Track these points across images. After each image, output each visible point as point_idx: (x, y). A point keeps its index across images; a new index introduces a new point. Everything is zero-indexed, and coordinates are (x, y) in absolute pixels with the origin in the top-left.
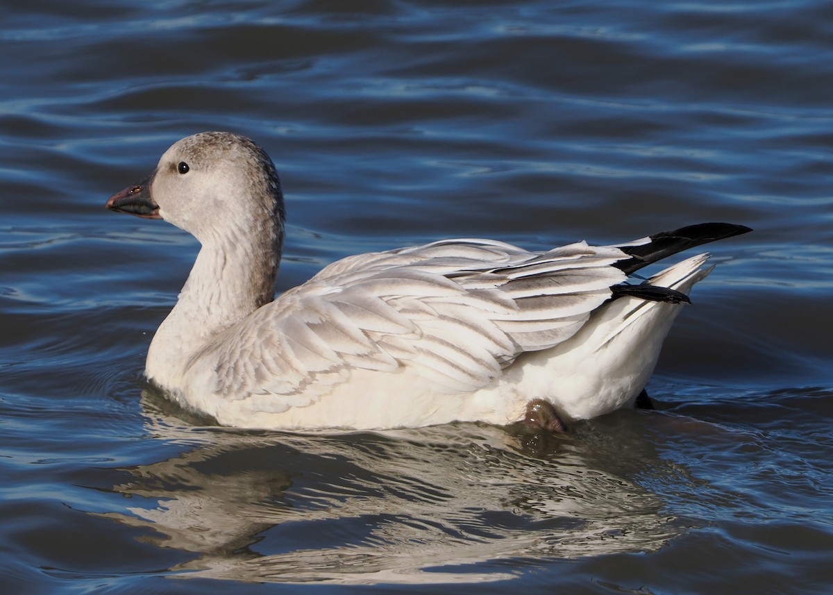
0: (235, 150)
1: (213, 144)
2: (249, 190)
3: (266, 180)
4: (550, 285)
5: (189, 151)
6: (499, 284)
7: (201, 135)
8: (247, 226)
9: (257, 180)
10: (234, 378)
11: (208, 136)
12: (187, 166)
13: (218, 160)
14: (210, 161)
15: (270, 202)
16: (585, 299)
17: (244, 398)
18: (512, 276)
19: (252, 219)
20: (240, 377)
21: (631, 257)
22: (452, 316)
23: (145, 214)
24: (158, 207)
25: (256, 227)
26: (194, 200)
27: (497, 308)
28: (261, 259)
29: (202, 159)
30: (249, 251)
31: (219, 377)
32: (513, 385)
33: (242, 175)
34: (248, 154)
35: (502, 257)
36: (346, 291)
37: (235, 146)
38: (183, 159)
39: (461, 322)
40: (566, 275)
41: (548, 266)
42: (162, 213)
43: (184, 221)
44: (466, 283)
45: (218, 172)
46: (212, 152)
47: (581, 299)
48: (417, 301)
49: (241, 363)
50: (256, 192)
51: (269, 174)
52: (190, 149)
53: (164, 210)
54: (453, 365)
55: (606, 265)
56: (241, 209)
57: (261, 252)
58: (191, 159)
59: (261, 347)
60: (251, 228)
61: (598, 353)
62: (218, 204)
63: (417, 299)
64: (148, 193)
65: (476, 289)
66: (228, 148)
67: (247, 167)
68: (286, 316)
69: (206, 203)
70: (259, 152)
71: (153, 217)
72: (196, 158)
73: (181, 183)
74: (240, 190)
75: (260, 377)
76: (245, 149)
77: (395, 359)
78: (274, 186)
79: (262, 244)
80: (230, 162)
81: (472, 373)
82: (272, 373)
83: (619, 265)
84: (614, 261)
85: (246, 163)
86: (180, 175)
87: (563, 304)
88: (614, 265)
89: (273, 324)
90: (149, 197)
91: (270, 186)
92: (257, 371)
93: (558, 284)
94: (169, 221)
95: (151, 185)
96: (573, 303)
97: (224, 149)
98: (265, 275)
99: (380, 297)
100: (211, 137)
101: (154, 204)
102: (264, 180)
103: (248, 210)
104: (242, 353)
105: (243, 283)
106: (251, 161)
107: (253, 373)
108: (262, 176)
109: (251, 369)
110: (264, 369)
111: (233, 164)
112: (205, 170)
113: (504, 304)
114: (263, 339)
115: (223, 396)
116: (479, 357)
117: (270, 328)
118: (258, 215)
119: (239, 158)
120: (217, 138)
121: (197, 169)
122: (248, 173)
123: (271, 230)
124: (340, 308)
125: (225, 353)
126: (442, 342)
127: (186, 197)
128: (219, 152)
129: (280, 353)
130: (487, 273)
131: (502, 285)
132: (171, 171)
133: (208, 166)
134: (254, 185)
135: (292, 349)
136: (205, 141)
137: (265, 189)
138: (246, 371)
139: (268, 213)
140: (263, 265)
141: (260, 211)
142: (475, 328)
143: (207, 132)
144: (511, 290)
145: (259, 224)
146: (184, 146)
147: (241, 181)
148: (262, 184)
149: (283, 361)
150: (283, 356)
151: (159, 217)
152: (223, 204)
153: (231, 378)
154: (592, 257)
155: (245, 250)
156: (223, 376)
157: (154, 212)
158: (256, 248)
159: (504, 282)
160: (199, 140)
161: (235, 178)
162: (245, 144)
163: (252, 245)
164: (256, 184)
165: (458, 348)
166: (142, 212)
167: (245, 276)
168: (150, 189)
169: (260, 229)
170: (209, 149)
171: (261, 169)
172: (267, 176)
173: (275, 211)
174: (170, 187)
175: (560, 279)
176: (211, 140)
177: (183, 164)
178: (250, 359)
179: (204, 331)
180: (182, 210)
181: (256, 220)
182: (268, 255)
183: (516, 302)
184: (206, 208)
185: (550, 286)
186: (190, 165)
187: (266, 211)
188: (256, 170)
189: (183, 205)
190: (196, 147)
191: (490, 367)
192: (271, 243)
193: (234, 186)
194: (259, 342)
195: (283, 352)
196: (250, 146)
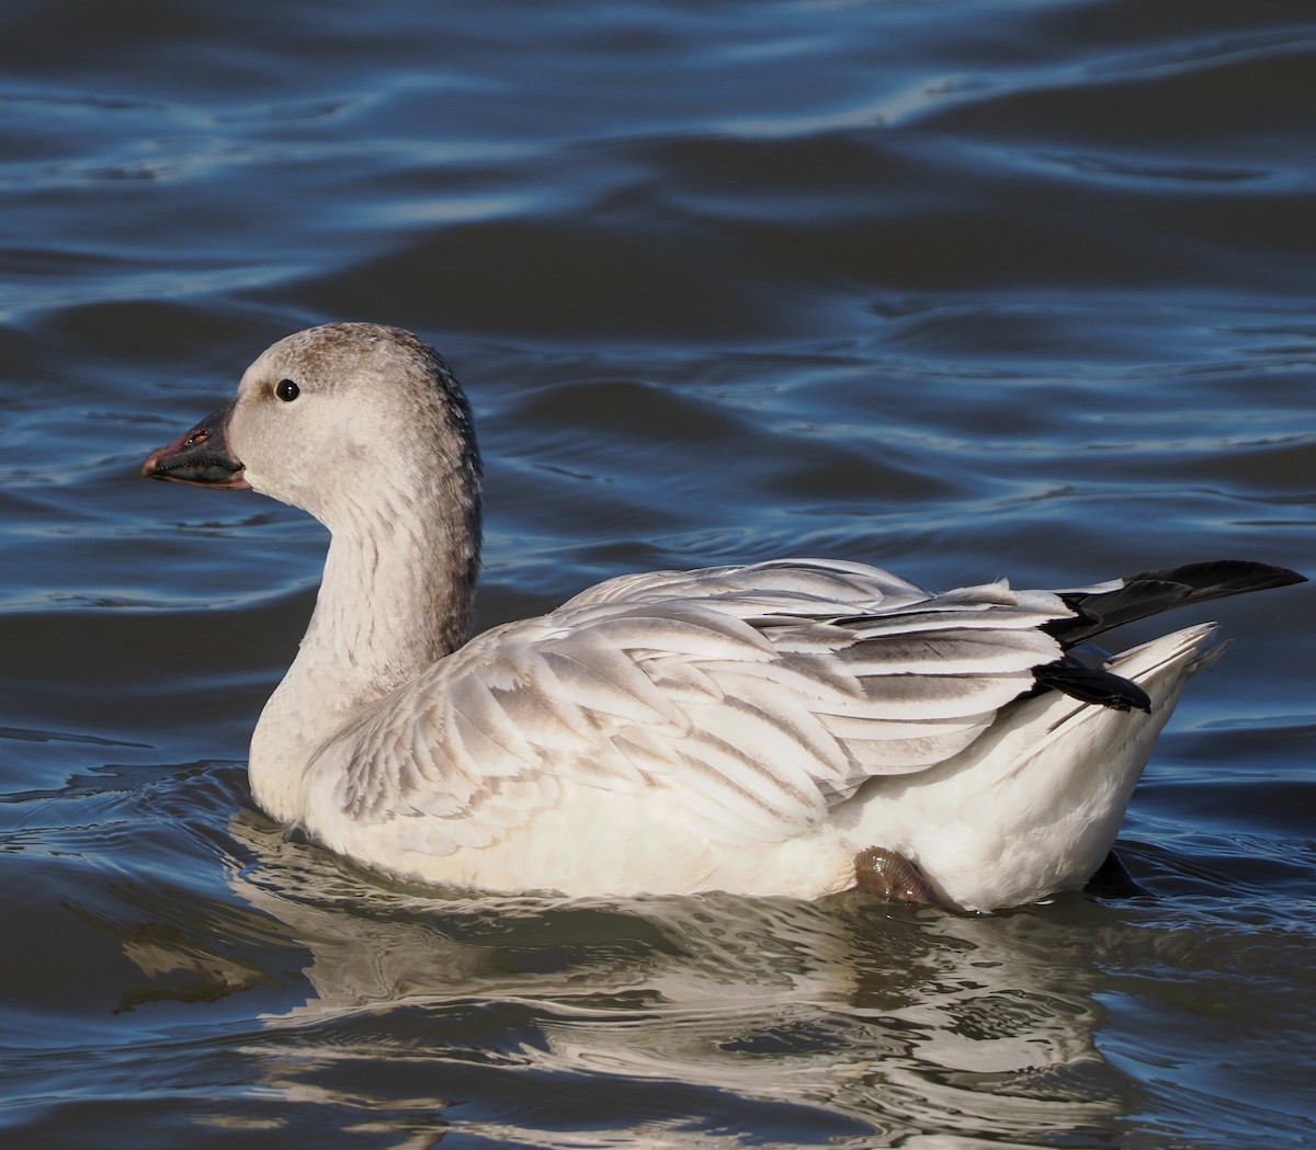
0: (384, 352)
1: (343, 344)
2: (412, 423)
3: (444, 402)
4: (923, 656)
5: (298, 360)
6: (838, 647)
7: (321, 329)
8: (411, 488)
9: (426, 403)
10: (369, 784)
11: (333, 331)
12: (294, 386)
13: (352, 371)
14: (338, 375)
15: (454, 444)
16: (983, 687)
17: (384, 821)
18: (862, 635)
19: (420, 475)
20: (377, 782)
21: (1076, 615)
22: (746, 699)
23: (216, 481)
24: (241, 467)
25: (428, 489)
26: (310, 448)
27: (828, 692)
28: (445, 547)
29: (322, 371)
30: (419, 534)
31: (350, 779)
32: (842, 833)
33: (398, 396)
34: (407, 358)
35: (867, 598)
36: (575, 637)
37: (383, 347)
38: (286, 374)
39: (760, 713)
40: (956, 640)
41: (929, 619)
42: (249, 477)
43: (292, 487)
44: (781, 640)
45: (353, 393)
46: (341, 357)
47: (976, 688)
48: (689, 667)
49: (382, 756)
50: (424, 427)
51: (447, 392)
52: (299, 356)
53: (254, 470)
54: (741, 791)
55: (1028, 626)
56: (400, 458)
57: (442, 533)
58: (304, 373)
59: (414, 727)
60: (419, 491)
61: (1001, 785)
62: (355, 453)
63: (689, 663)
64: (222, 443)
65: (797, 653)
66: (370, 348)
67: (406, 380)
68: (465, 674)
69: (334, 452)
70: (429, 353)
71: (231, 485)
72: (312, 372)
73: (285, 418)
74: (396, 424)
75: (406, 782)
76: (400, 349)
77: (640, 771)
78: (459, 413)
79: (445, 518)
80: (374, 375)
81: (774, 809)
82: (425, 777)
83: (1052, 628)
84: (1043, 619)
85: (406, 374)
86: (281, 404)
87: (945, 693)
88: (1042, 628)
89: (443, 687)
90: (225, 448)
91: (451, 414)
92: (404, 771)
93: (938, 655)
94: (263, 492)
95: (227, 426)
96: (961, 693)
97: (363, 351)
98: (455, 577)
99: (628, 652)
100: (338, 333)
101: (235, 461)
102: (439, 402)
103: (411, 460)
104: (386, 736)
105: (413, 595)
106: (414, 369)
107: (397, 776)
108: (436, 397)
109: (395, 767)
110: (414, 769)
111: (380, 377)
112: (328, 392)
113: (840, 685)
114: (422, 713)
115: (353, 817)
116: (787, 780)
117: (436, 693)
118: (430, 468)
119: (390, 365)
120: (349, 333)
121: (313, 391)
122: (409, 392)
123: (459, 492)
124: (552, 666)
125: (364, 737)
126: (725, 747)
127: (295, 443)
128: (354, 358)
129: (441, 741)
130: (825, 625)
131: (842, 649)
132: (264, 398)
133: (333, 385)
134: (421, 412)
135: (461, 733)
136: (329, 339)
137: (441, 419)
138: (388, 772)
139: (450, 463)
140: (449, 558)
141: (434, 461)
142: (785, 726)
143: (331, 324)
144: (857, 659)
145: (433, 484)
146: (289, 350)
147: (397, 407)
148: (436, 410)
149: (444, 754)
150: (444, 745)
151: (243, 485)
152: (367, 451)
153: (365, 784)
154: (1009, 610)
155: (412, 534)
156: (356, 778)
157: (234, 477)
158: (434, 527)
159: (848, 644)
160: (317, 339)
161: (385, 401)
162: (400, 340)
163: (423, 522)
164: (426, 411)
165: (750, 760)
166: (212, 477)
167: (414, 584)
168: (225, 434)
169: (436, 492)
170: (336, 352)
171: (433, 383)
172: (443, 395)
173: (463, 458)
174: (263, 427)
175: (946, 648)
176: (339, 336)
177: (287, 382)
178: (395, 748)
179: (342, 700)
180: (288, 467)
181: (427, 477)
182: (458, 539)
183: (862, 683)
184: (334, 462)
185: (923, 658)
186: (301, 383)
187: (445, 460)
188: (424, 386)
189: (290, 460)
190: (310, 351)
191: (806, 801)
192: (461, 515)
193: (385, 417)
194: (415, 718)
195: (446, 740)
196: (409, 344)
